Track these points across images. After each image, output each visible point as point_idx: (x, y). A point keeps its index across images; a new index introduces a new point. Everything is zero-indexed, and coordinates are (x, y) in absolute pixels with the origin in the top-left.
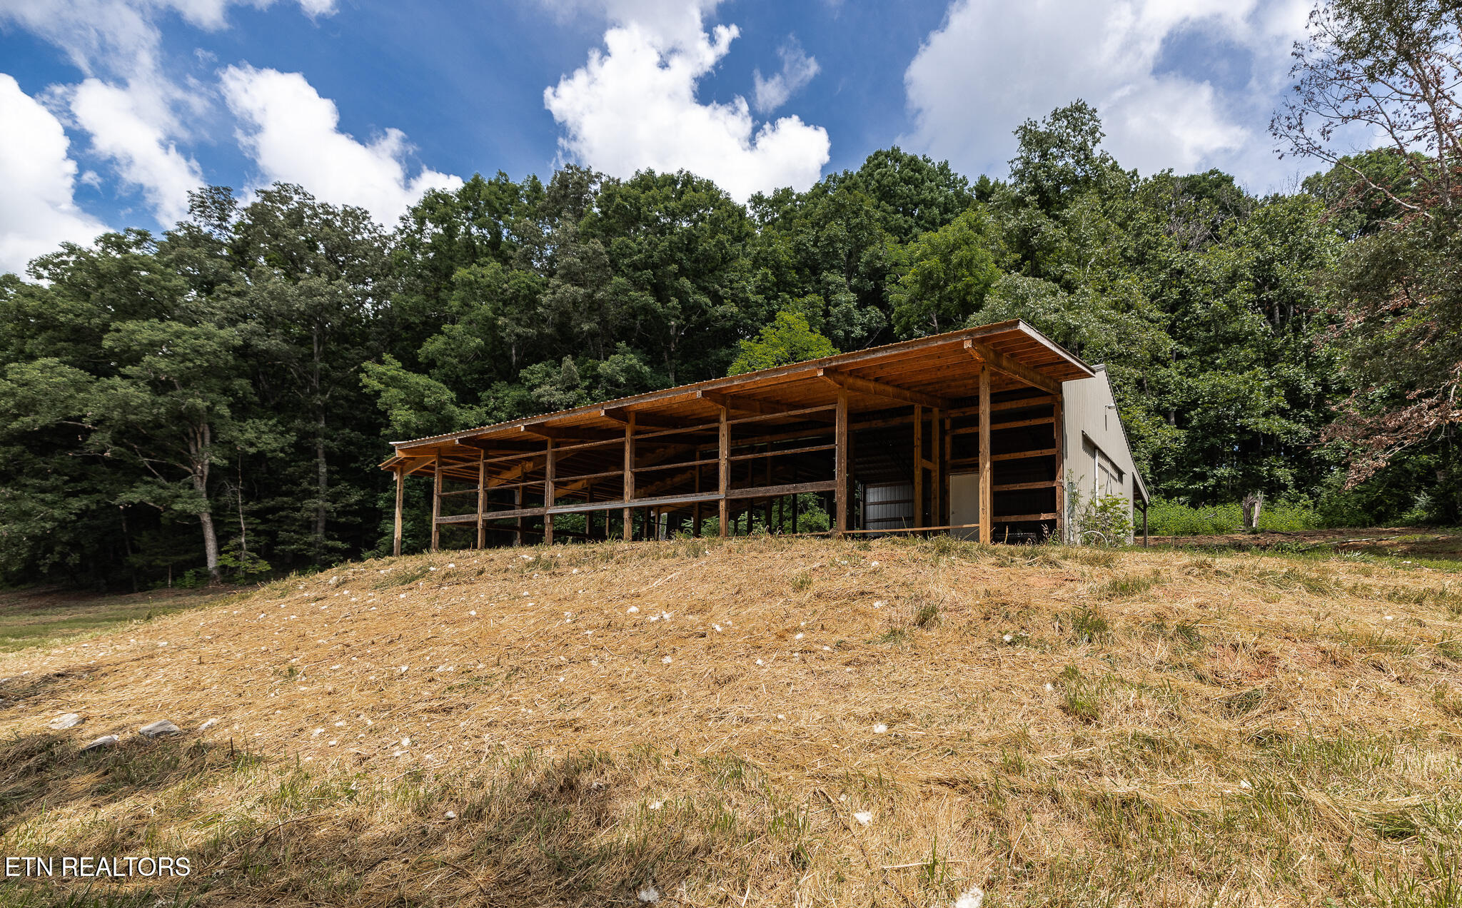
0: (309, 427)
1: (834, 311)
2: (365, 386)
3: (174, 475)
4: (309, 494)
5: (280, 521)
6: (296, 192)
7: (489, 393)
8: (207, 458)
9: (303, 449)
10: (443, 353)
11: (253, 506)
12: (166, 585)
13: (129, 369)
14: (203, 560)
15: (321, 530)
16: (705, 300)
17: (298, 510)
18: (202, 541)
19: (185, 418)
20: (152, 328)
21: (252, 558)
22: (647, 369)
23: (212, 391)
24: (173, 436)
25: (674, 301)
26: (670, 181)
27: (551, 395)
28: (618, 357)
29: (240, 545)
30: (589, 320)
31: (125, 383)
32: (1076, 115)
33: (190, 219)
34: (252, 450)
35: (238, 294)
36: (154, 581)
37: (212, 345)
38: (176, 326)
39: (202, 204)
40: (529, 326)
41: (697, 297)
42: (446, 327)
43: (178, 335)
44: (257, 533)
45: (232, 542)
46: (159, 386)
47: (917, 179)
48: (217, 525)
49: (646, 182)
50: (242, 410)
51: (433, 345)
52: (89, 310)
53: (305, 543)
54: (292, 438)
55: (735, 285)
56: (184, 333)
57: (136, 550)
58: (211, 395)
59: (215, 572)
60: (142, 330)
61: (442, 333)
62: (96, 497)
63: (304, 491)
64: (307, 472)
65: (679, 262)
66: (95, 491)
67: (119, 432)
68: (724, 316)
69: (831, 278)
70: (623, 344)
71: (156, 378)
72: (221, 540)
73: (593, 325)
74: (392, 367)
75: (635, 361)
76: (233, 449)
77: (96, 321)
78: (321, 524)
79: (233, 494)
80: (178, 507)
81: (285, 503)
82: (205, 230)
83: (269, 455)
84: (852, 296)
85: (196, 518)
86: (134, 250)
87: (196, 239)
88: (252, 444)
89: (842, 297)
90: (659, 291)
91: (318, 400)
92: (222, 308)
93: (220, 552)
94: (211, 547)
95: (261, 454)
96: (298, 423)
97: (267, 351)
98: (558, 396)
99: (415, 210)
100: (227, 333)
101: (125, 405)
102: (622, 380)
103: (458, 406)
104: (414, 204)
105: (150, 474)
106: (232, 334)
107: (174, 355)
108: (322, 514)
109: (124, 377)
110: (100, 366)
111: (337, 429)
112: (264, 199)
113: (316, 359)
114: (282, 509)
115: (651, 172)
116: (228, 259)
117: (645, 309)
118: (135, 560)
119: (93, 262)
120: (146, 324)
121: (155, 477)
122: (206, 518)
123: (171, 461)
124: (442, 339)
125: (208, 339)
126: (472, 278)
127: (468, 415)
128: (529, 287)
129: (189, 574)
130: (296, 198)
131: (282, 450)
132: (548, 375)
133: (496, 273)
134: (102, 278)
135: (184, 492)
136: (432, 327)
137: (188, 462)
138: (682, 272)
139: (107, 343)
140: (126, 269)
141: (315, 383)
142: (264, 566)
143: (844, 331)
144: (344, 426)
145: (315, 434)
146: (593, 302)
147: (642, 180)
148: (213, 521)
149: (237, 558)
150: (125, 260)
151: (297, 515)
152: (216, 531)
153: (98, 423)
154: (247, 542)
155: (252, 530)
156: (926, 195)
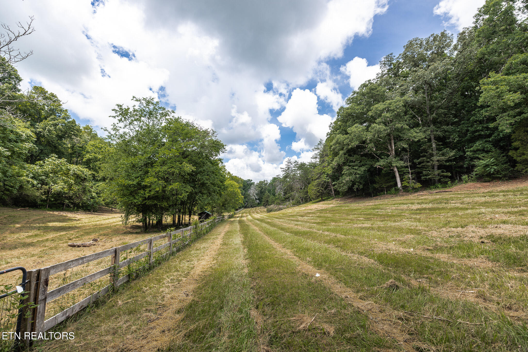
4: (432, 155)
5: (423, 167)
12: (384, 194)
13: (378, 120)
14: (396, 184)
15: (436, 169)
17: (429, 162)
18: (394, 177)
20: (382, 105)
21: (414, 182)
24: (384, 143)
29: (409, 178)
31: (378, 124)
34: (416, 140)
36: (380, 192)
38: (389, 101)
43: (390, 104)
44: (415, 173)
45: (406, 177)
56: (392, 102)
59: (401, 188)
60: (379, 106)
62: (367, 166)
66: (366, 164)
72: (402, 176)
78: (436, 167)
79: (406, 159)
81: (424, 160)
83: (421, 140)
88: (415, 138)
93: (402, 181)
94: (398, 179)
95: (418, 141)
101: (379, 132)
113: (428, 102)
114: (423, 163)
120: (380, 104)
122: (395, 169)
123: (384, 151)
129: (392, 189)
131: (425, 138)
137: (389, 151)
142: (418, 185)
149: (409, 182)
151: (429, 164)
153: (370, 140)
154: (412, 176)
155: (413, 172)
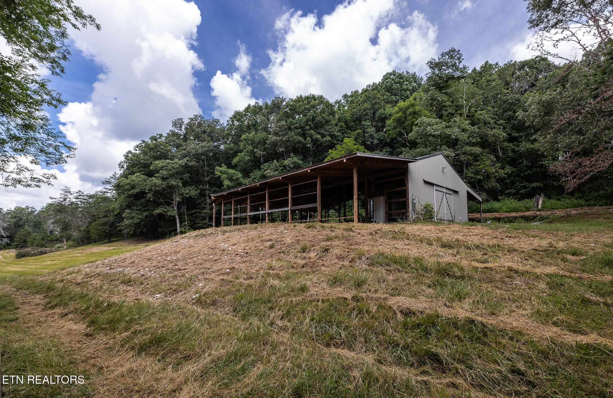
0: (204, 188)
1: (366, 135)
2: (216, 175)
3: (169, 204)
4: (204, 208)
5: (197, 217)
6: (199, 117)
7: (252, 173)
8: (177, 199)
9: (202, 194)
10: (239, 162)
11: (189, 212)
13: (157, 175)
14: (176, 229)
15: (208, 219)
16: (319, 137)
17: (201, 213)
18: (176, 224)
19: (171, 187)
20: (162, 162)
21: (189, 229)
22: (300, 162)
23: (177, 179)
24: (168, 193)
25: (309, 138)
26: (307, 98)
27: (270, 173)
28: (290, 159)
29: (186, 224)
30: (281, 147)
31: (156, 179)
32: (452, 53)
33: (172, 128)
34: (188, 196)
35: (184, 150)
36: (164, 236)
37: (177, 166)
38: (168, 161)
39: (176, 124)
40: (263, 151)
41: (316, 136)
42: (239, 154)
43: (168, 164)
44: (191, 221)
45: (184, 224)
46: (164, 179)
47: (401, 82)
48: (180, 218)
49: (300, 99)
50: (185, 184)
51: (235, 160)
52: (148, 158)
53: (203, 224)
54: (199, 191)
55: (330, 130)
56: (170, 163)
57: (160, 227)
58: (177, 180)
60: (159, 163)
61: (238, 156)
62: (150, 211)
63: (203, 207)
64: (203, 202)
65: (310, 125)
66: (149, 210)
67: (155, 192)
68: (326, 141)
69: (365, 123)
70: (292, 154)
71: (163, 176)
72: (181, 223)
73: (283, 149)
74: (224, 168)
75: (296, 160)
76: (183, 196)
77: (149, 161)
78: (208, 217)
79: (184, 209)
80: (169, 214)
81: (198, 211)
82: (177, 131)
83: (192, 197)
84: (373, 129)
85: (174, 217)
86: (159, 140)
87: (174, 134)
88: (188, 194)
89: (369, 130)
90: (304, 136)
91: (207, 179)
92: (180, 154)
93: (180, 227)
94: (178, 225)
95: (190, 197)
96: (201, 187)
97: (192, 166)
98: (272, 173)
99: (231, 118)
100: (180, 162)
101: (155, 185)
102: (292, 166)
103: (243, 178)
104: (231, 116)
105: (163, 205)
106: (183, 162)
107: (167, 169)
108: (208, 214)
109: (155, 177)
110: (150, 174)
111: (211, 188)
112: (191, 121)
113: (206, 166)
114: (196, 213)
115: (301, 96)
116: (182, 139)
117: (299, 142)
118: (160, 230)
119: (149, 144)
120: (161, 161)
121: (164, 205)
122: (177, 217)
123: (168, 200)
124: (238, 157)
125: (176, 164)
126: (247, 138)
127: (246, 181)
128: (263, 138)
129: (173, 233)
130: (200, 118)
131: (196, 195)
132: (269, 166)
133: (253, 135)
134: (151, 149)
135: (171, 209)
136: (235, 154)
137: (172, 200)
138: (311, 129)
139: (151, 168)
140: (156, 146)
141: (206, 174)
143: (370, 142)
144: (214, 186)
145: (205, 190)
146: (283, 141)
147: (298, 99)
148: (179, 218)
149: (185, 229)
150: (156, 143)
151: (201, 215)
152: (180, 221)
153: (149, 191)
154: (188, 224)
155: (190, 220)
156: (405, 87)
